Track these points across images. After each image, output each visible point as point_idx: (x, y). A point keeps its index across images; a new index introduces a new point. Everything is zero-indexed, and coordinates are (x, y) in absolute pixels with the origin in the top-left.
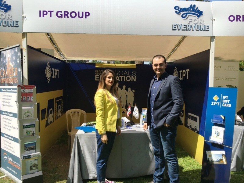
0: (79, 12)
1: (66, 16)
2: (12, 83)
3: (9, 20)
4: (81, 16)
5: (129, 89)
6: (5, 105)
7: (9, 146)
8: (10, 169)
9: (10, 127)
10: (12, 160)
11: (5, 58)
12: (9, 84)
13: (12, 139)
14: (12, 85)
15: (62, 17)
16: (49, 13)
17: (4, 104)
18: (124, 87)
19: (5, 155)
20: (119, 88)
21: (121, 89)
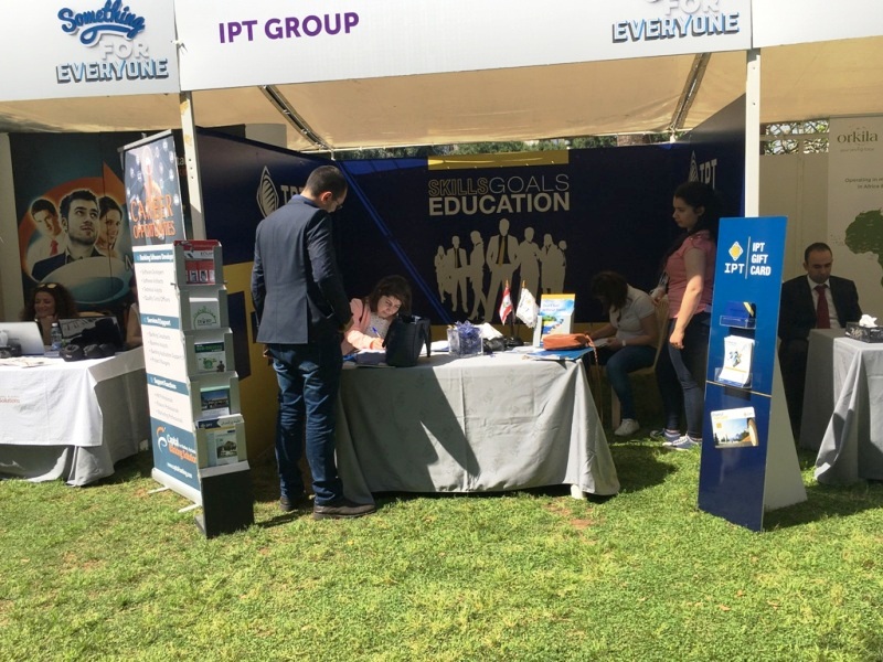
0: (327, 17)
1: (292, 33)
2: (161, 236)
3: (142, 60)
4: (333, 26)
5: (548, 238)
6: (150, 298)
7: (169, 408)
8: (176, 468)
9: (168, 355)
10: (177, 444)
11: (140, 168)
12: (156, 241)
13: (174, 387)
14: (162, 242)
15: (280, 36)
16: (245, 29)
17: (149, 294)
18: (529, 233)
19: (161, 434)
20: (509, 237)
21: (519, 242)
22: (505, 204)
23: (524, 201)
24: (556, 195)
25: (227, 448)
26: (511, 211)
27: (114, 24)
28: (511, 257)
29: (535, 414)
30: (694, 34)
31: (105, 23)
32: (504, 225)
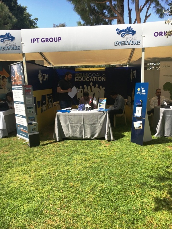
0: (54, 38)
1: (47, 41)
2: (19, 84)
3: (14, 46)
4: (56, 40)
5: (101, 87)
7: (21, 121)
8: (22, 134)
9: (20, 110)
10: (22, 129)
11: (14, 69)
12: (18, 85)
13: (22, 117)
15: (44, 42)
16: (37, 40)
17: (16, 97)
18: (97, 85)
19: (19, 127)
20: (93, 86)
21: (95, 88)
22: (91, 79)
23: (96, 78)
24: (103, 78)
25: (34, 129)
26: (93, 81)
27: (8, 38)
28: (93, 91)
29: (98, 123)
30: (131, 44)
31: (6, 38)
32: (91, 84)
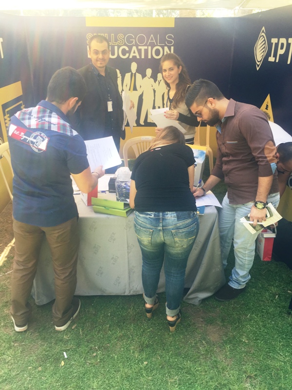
5: (160, 76)
20: (137, 73)
21: (143, 77)
22: (134, 52)
26: (138, 57)
28: (138, 87)
32: (134, 66)
